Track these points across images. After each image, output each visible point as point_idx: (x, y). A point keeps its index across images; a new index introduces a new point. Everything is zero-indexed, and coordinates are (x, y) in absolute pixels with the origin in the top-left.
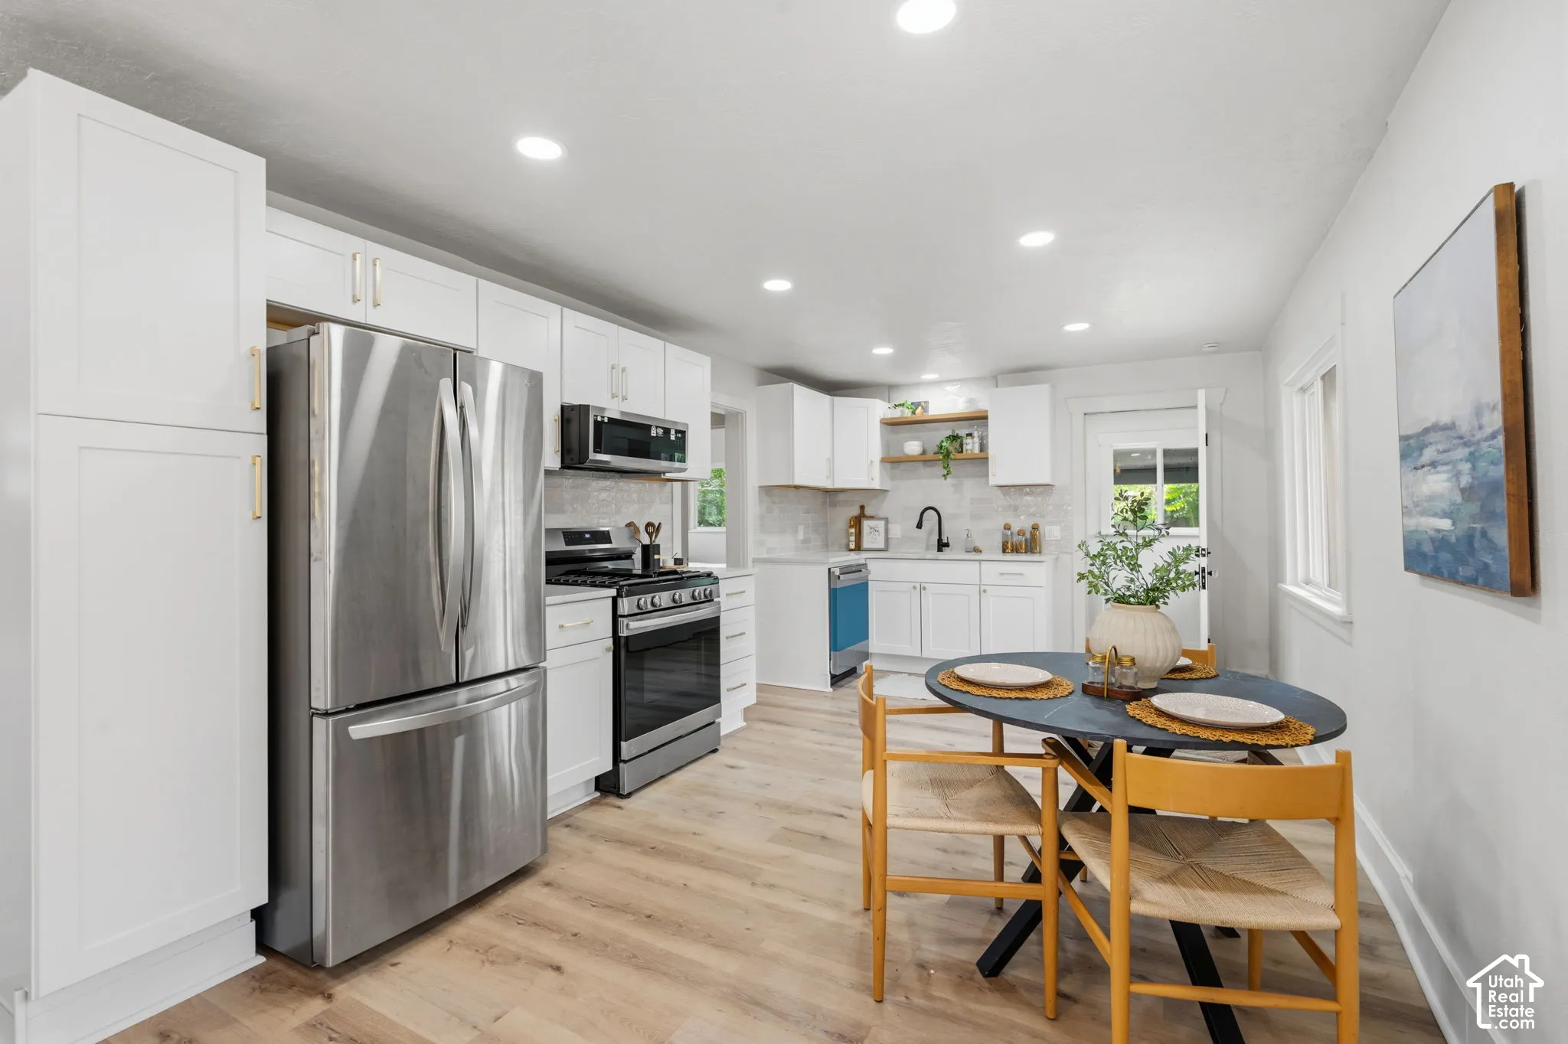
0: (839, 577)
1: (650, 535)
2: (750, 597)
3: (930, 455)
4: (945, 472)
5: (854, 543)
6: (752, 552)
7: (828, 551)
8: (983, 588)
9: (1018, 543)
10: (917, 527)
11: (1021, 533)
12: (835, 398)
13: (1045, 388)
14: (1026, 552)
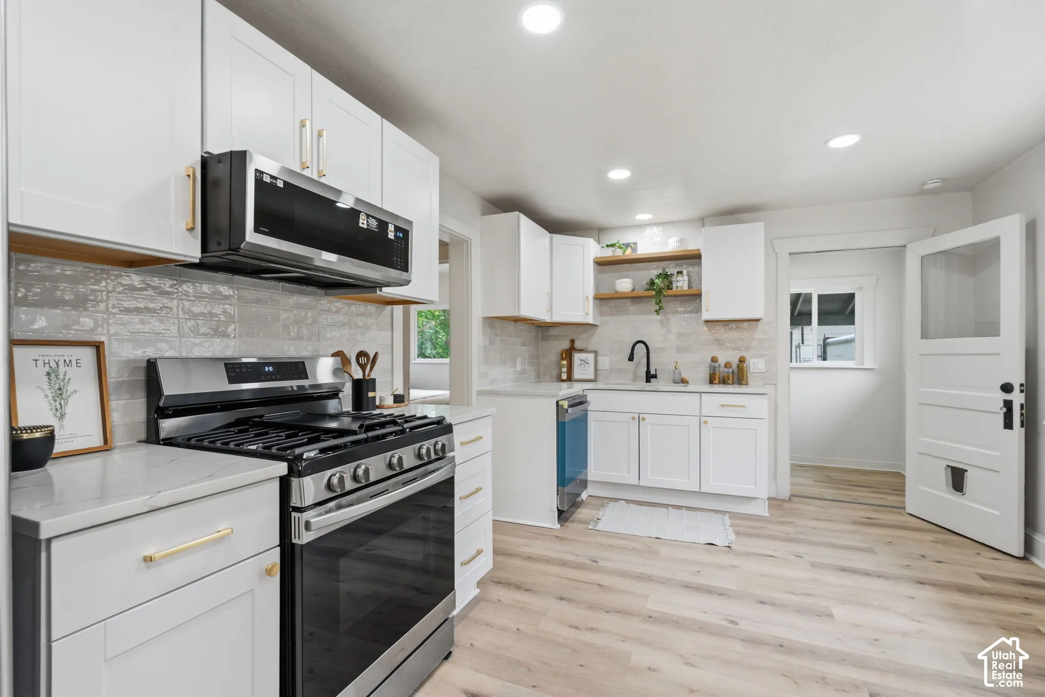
0: (567, 409)
1: (363, 367)
2: (486, 444)
3: (640, 292)
4: (657, 307)
5: (566, 374)
6: (477, 384)
7: (539, 382)
8: (703, 419)
9: (725, 375)
10: (629, 360)
11: (727, 365)
12: (555, 236)
13: (760, 225)
14: (733, 384)
